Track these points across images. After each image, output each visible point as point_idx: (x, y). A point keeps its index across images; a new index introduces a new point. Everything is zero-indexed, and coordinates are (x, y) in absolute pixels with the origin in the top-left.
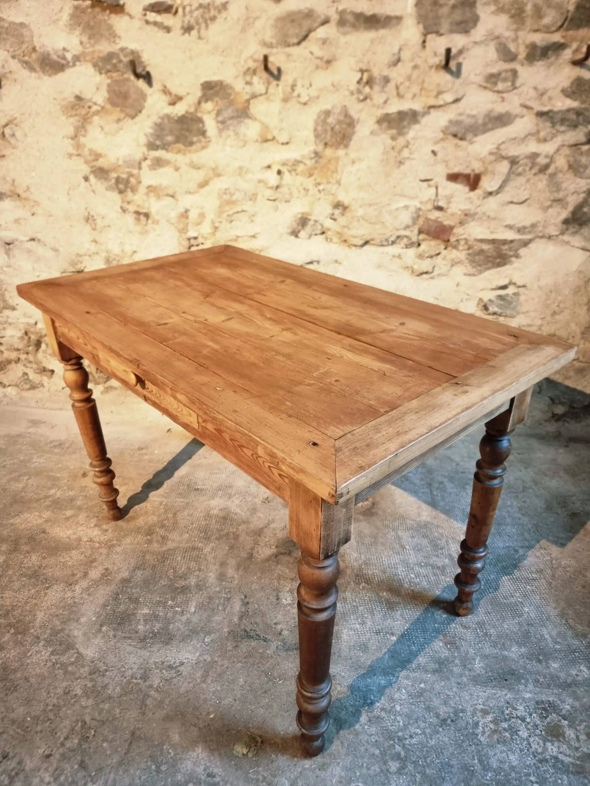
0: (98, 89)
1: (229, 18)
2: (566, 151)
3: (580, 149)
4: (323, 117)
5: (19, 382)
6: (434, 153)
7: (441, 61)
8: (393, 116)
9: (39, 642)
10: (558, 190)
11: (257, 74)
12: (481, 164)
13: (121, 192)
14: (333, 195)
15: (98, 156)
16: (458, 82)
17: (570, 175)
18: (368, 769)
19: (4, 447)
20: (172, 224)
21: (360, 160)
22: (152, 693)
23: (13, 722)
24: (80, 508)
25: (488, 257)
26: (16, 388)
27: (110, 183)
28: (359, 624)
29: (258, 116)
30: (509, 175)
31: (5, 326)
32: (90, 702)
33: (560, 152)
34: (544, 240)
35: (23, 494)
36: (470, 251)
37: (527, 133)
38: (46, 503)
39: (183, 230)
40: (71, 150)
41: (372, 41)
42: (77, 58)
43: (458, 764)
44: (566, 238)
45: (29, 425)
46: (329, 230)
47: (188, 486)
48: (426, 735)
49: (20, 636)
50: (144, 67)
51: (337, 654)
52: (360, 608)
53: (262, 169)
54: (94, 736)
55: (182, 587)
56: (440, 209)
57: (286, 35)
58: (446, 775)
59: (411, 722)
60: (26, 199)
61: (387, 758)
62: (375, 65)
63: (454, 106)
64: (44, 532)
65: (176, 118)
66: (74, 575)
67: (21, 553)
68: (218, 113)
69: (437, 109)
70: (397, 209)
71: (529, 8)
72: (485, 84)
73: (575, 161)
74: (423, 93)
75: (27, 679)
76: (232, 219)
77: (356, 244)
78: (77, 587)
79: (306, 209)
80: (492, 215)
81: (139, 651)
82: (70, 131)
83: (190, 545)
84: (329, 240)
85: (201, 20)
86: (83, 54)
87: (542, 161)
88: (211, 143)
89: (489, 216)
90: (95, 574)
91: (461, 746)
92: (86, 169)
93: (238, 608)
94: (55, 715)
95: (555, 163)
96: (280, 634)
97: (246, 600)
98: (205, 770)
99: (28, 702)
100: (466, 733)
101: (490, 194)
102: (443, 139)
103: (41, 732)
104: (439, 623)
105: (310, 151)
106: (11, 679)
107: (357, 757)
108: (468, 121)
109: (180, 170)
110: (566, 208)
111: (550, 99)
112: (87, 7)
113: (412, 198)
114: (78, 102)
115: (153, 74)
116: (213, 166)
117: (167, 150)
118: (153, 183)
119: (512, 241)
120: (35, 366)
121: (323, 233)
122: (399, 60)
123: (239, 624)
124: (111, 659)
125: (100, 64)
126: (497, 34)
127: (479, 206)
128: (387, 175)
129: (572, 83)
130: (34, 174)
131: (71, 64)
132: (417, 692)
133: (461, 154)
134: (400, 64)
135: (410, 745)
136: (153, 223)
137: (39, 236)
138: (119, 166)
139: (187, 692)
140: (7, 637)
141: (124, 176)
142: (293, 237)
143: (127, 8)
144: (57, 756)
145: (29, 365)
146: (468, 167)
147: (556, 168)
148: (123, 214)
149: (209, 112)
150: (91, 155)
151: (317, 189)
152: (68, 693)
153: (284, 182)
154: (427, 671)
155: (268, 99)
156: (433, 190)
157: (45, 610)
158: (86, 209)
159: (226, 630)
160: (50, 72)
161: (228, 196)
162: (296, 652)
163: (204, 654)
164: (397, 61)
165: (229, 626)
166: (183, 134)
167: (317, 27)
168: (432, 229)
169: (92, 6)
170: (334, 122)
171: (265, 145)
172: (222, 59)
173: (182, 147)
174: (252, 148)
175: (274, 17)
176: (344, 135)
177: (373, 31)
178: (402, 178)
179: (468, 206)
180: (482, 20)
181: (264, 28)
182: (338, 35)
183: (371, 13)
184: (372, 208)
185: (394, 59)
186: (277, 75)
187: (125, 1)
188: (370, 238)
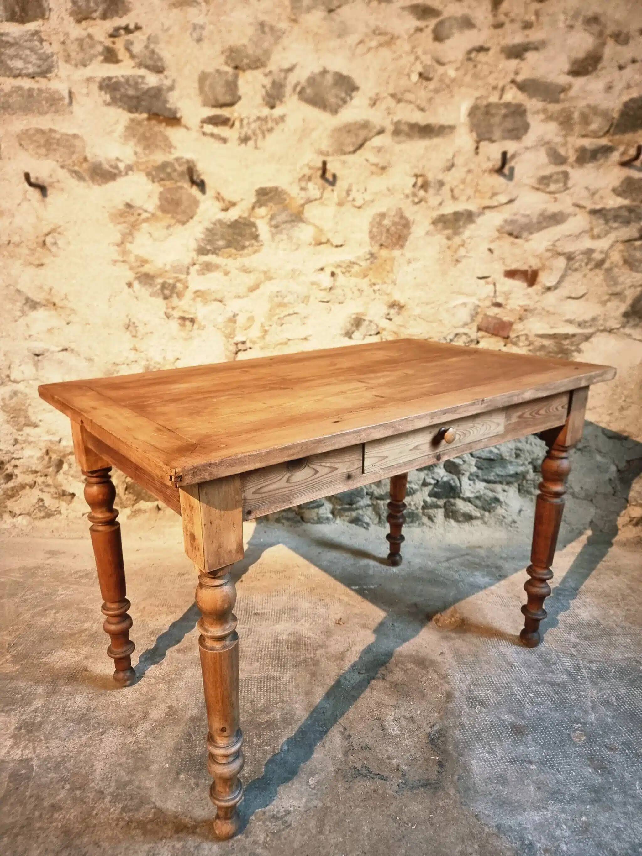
0: (149, 196)
1: (286, 129)
2: (621, 247)
3: (633, 244)
4: (378, 219)
5: (32, 510)
6: (490, 250)
7: (494, 166)
8: (449, 217)
9: (104, 798)
10: (616, 284)
11: (313, 179)
12: (538, 260)
13: (166, 298)
14: (388, 294)
15: (144, 262)
16: (511, 184)
17: (625, 270)
19: (21, 580)
20: (218, 329)
21: (416, 260)
25: (550, 352)
26: (28, 517)
27: (155, 289)
28: (488, 753)
29: (311, 221)
30: (566, 270)
31: (23, 445)
33: (614, 248)
34: (605, 334)
35: (53, 629)
36: (531, 347)
37: (581, 230)
38: (83, 638)
39: (230, 335)
40: (116, 256)
41: (426, 149)
42: (129, 168)
44: (628, 331)
45: (48, 556)
46: (384, 329)
47: (246, 610)
49: (78, 792)
50: (199, 175)
51: (472, 789)
52: (483, 735)
53: (315, 272)
55: (267, 721)
56: (499, 305)
57: (342, 144)
60: (61, 308)
62: (429, 170)
63: (508, 206)
64: (86, 670)
65: (229, 223)
67: (61, 695)
68: (272, 218)
69: (491, 210)
70: (455, 307)
71: (576, 115)
72: (537, 186)
73: (630, 255)
74: (478, 195)
76: (283, 322)
78: (139, 730)
79: (361, 310)
80: (551, 309)
82: (118, 238)
83: (263, 674)
85: (258, 132)
86: (137, 163)
87: (597, 256)
88: (263, 247)
89: (548, 312)
90: (156, 714)
92: (130, 275)
93: (339, 742)
95: (610, 258)
96: (398, 770)
97: (347, 733)
101: (549, 289)
102: (498, 238)
104: (580, 747)
105: (365, 252)
106: (76, 845)
108: (523, 220)
109: (230, 275)
110: (624, 302)
111: (602, 198)
112: (143, 120)
113: (468, 295)
114: (128, 210)
115: (207, 181)
116: (266, 269)
117: (217, 255)
118: (202, 288)
119: (574, 336)
120: (53, 490)
121: (378, 333)
122: (453, 165)
123: (345, 761)
125: (154, 173)
126: (548, 138)
127: (538, 301)
128: (444, 273)
129: (622, 183)
130: (74, 282)
131: (123, 173)
132: (581, 827)
133: (517, 251)
134: (454, 169)
136: (198, 329)
137: (73, 346)
138: (166, 271)
139: (302, 846)
140: (62, 795)
141: (171, 281)
142: (346, 337)
143: (183, 121)
145: (46, 489)
146: (525, 263)
147: (612, 263)
148: (167, 320)
149: (263, 217)
150: (136, 261)
151: (372, 290)
153: (337, 284)
154: (584, 801)
155: (322, 204)
156: (491, 287)
157: (104, 759)
158: (127, 316)
159: (331, 769)
160: (100, 181)
161: (280, 298)
162: (422, 790)
163: (312, 800)
164: (451, 167)
165: (334, 764)
166: (234, 239)
167: (373, 137)
168: (491, 326)
169: (149, 119)
170: (390, 223)
171: (319, 248)
172: (278, 167)
173: (234, 251)
174: (305, 251)
175: (330, 128)
176: (400, 236)
177: (427, 139)
178: (459, 276)
179: (527, 302)
180: (532, 127)
181: (320, 138)
182: (393, 144)
183: (425, 123)
184: (429, 307)
185: (448, 164)
186: (333, 181)
187: (183, 114)
188: (428, 336)
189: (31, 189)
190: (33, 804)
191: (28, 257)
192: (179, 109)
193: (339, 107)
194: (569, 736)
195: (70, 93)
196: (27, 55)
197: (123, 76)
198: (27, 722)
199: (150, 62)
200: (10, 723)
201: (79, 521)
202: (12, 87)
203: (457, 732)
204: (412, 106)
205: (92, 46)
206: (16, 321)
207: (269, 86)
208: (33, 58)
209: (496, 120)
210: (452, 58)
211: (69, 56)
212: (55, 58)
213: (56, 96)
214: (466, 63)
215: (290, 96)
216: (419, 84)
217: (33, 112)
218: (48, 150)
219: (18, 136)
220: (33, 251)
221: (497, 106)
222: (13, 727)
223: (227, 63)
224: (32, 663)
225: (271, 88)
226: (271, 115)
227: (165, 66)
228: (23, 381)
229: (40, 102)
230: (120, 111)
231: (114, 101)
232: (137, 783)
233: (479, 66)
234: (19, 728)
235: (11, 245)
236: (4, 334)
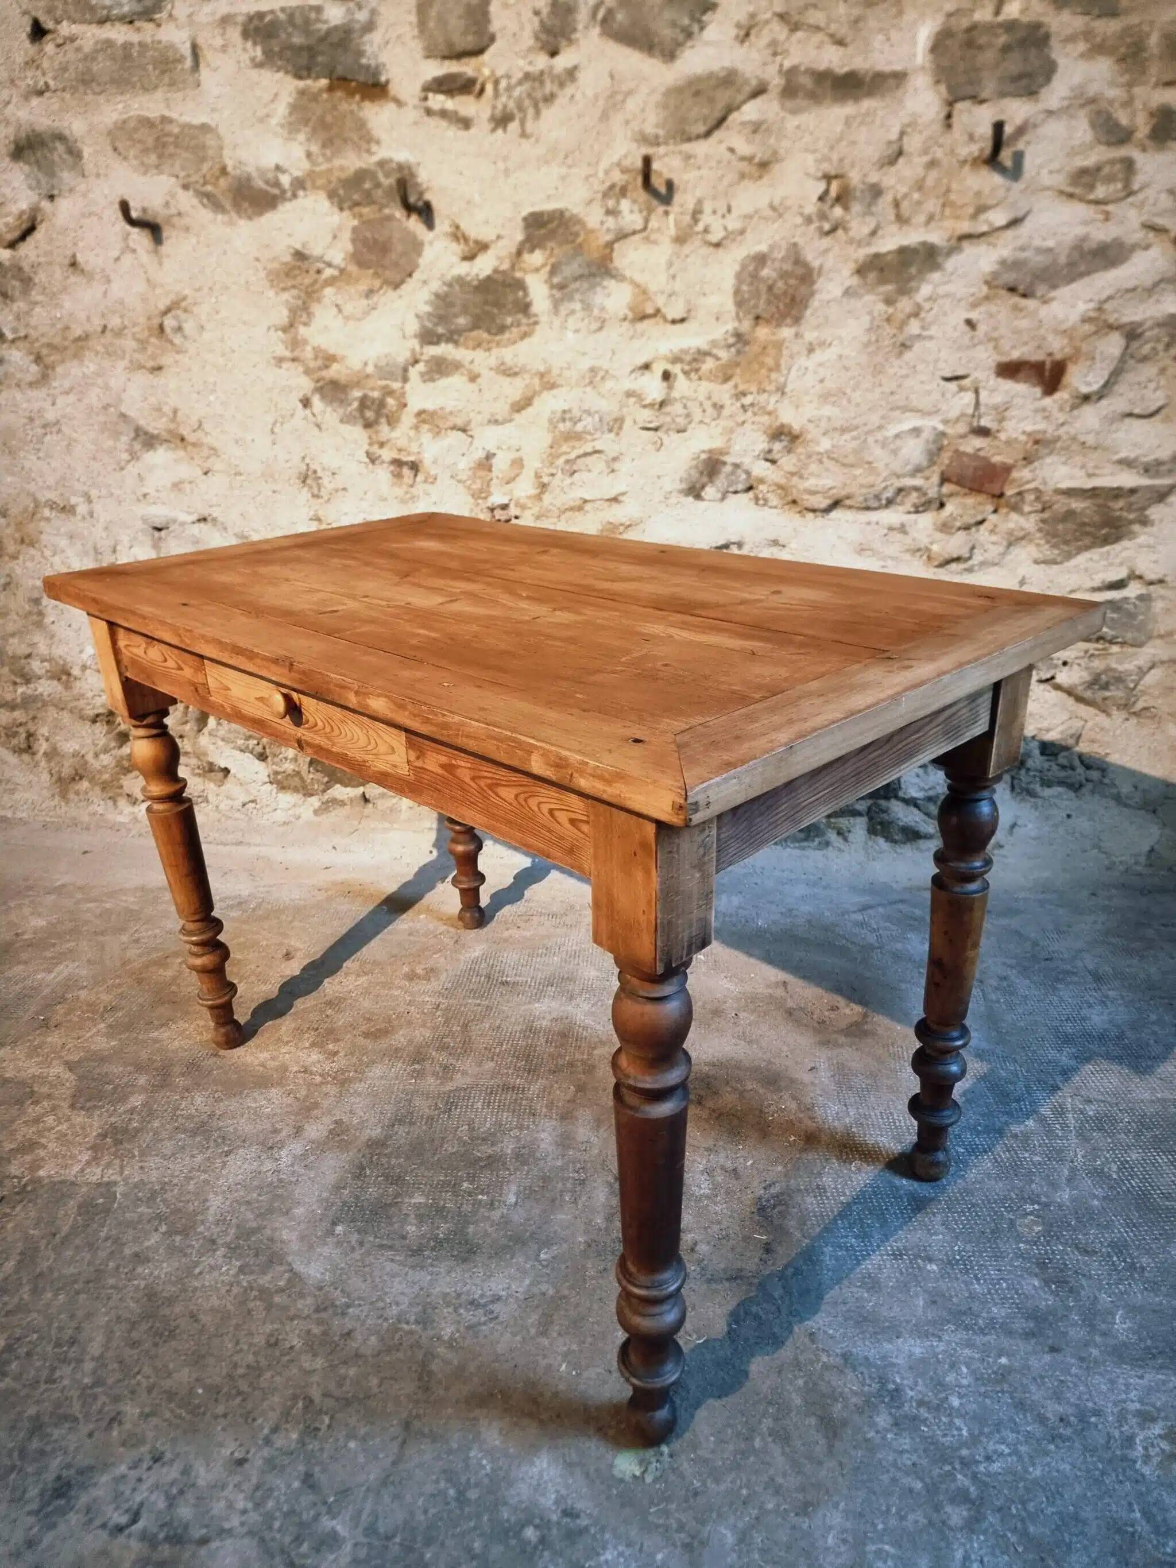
0: (335, 237)
1: (578, 96)
4: (751, 268)
6: (970, 324)
7: (982, 150)
8: (889, 258)
9: (215, 1251)
11: (629, 194)
12: (1065, 341)
13: (368, 425)
14: (769, 413)
15: (330, 359)
16: (1018, 186)
18: (902, 1518)
19: (136, 908)
20: (459, 481)
21: (823, 344)
22: (441, 1350)
23: (171, 1395)
25: (1084, 524)
27: (349, 409)
28: (856, 1237)
29: (628, 273)
30: (1122, 360)
32: (319, 1363)
35: (173, 988)
36: (1046, 515)
37: (1157, 278)
39: (481, 494)
40: (282, 351)
41: (848, 121)
42: (299, 184)
43: (1097, 1518)
46: (761, 481)
47: (488, 976)
48: (1020, 1458)
49: (178, 1238)
50: (421, 194)
51: (814, 1293)
52: (854, 1207)
53: (633, 372)
54: (329, 1426)
55: (490, 1157)
56: (983, 432)
57: (683, 120)
58: (1075, 1539)
59: (986, 1430)
60: (194, 445)
61: (941, 1497)
62: (853, 165)
63: (1010, 233)
64: (216, 1055)
65: (475, 283)
66: (276, 1131)
67: (173, 1091)
68: (554, 270)
69: (975, 241)
70: (897, 436)
71: (1154, 40)
72: (1070, 190)
74: (948, 211)
75: (194, 1317)
76: (575, 467)
77: (816, 506)
78: (284, 1153)
79: (718, 443)
80: (1090, 440)
81: (411, 1272)
82: (282, 315)
83: (498, 1081)
84: (761, 502)
85: (527, 102)
86: (311, 174)
88: (538, 327)
89: (1083, 444)
90: (315, 1130)
91: (1098, 1482)
92: (305, 385)
93: (605, 1200)
94: (251, 1384)
96: (692, 1250)
98: (557, 1502)
99: (198, 1359)
100: (1108, 1455)
101: (1086, 398)
102: (987, 298)
103: (225, 1416)
104: (1027, 1242)
105: (726, 332)
106: (164, 1316)
107: (874, 1493)
108: (1041, 260)
109: (479, 380)
112: (321, 91)
113: (924, 413)
114: (299, 263)
115: (435, 204)
116: (542, 369)
117: (456, 343)
118: (429, 406)
119: (1133, 491)
120: (195, 762)
121: (750, 488)
122: (900, 153)
123: (609, 1229)
124: (356, 1284)
125: (341, 192)
126: (1092, 90)
127: (1063, 424)
128: (878, 370)
130: (212, 398)
131: (289, 194)
132: (994, 1373)
133: (1024, 324)
134: (901, 160)
135: (989, 1475)
136: (425, 481)
137: (215, 513)
138: (368, 376)
139: (510, 1352)
140: (154, 1239)
141: (376, 394)
142: (690, 499)
143: (393, 89)
144: (259, 1463)
146: (1039, 347)
148: (370, 465)
149: (537, 270)
150: (316, 358)
151: (738, 404)
152: (276, 1344)
153: (675, 394)
154: (1011, 1332)
155: (647, 239)
156: (968, 397)
157: (224, 1192)
158: (303, 458)
159: (581, 1239)
160: (250, 211)
161: (568, 424)
162: (727, 1284)
163: (539, 1283)
164: (896, 155)
165: (586, 1232)
166: (487, 313)
167: (744, 102)
168: (970, 472)
169: (331, 89)
170: (774, 275)
171: (641, 326)
172: (564, 170)
173: (485, 335)
174: (615, 333)
175: (663, 89)
176: (793, 299)
177: (850, 102)
178: (907, 376)
179: (1041, 426)
180: (1061, 69)
181: (643, 110)
182: (782, 114)
183: (846, 69)
184: (847, 436)
185: (890, 152)
186: (666, 195)
187: (390, 76)
188: (843, 493)
189: (135, 231)
190: (109, 1251)
191: (137, 356)
192: (384, 65)
193: (680, 44)
194: (1012, 1222)
195: (195, 49)
197: (283, 10)
198: (116, 1128)
200: (91, 1126)
201: (237, 815)
202: (97, 43)
203: (809, 1200)
204: (819, 37)
206: (122, 469)
207: (545, 11)
209: (989, 56)
213: (170, 54)
215: (586, 28)
217: (134, 87)
218: (160, 156)
219: (109, 133)
220: (143, 344)
221: (990, 28)
222: (94, 1134)
224: (136, 1038)
225: (549, 14)
226: (551, 68)
229: (143, 68)
230: (280, 75)
231: (269, 60)
232: (268, 1232)
234: (104, 1136)
235: (108, 334)
236: (104, 492)
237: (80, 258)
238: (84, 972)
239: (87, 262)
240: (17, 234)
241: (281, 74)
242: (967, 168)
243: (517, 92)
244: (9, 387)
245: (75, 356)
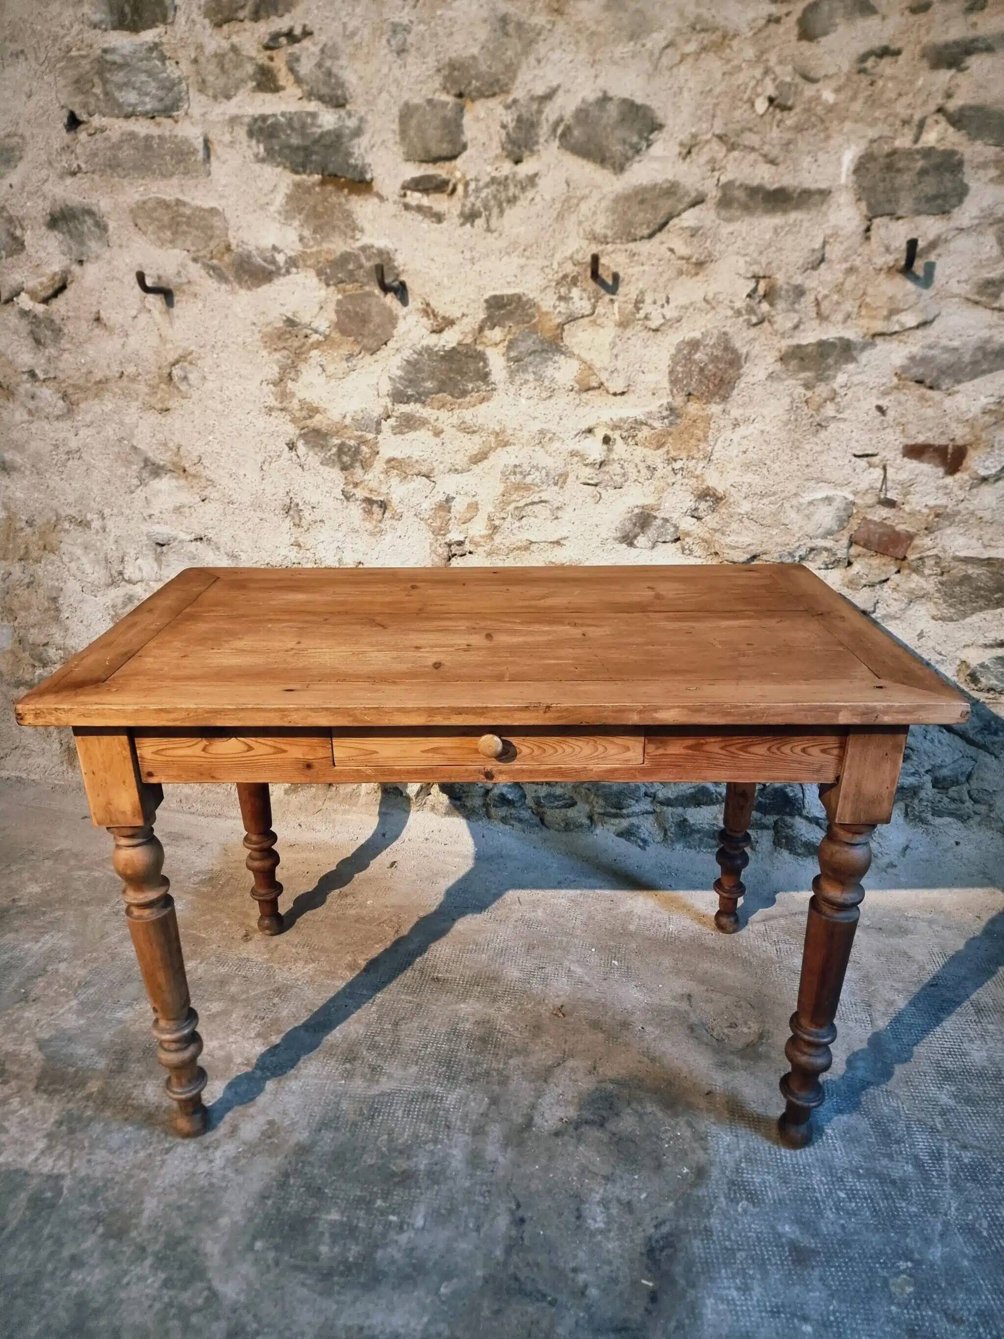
0: (321, 308)
1: (538, 199)
4: (685, 351)
6: (880, 409)
7: (897, 260)
8: (810, 349)
9: (143, 1259)
11: (580, 283)
12: (967, 430)
13: (344, 468)
14: (697, 477)
15: (313, 411)
16: (927, 293)
20: (422, 519)
21: (748, 420)
24: (233, 999)
25: (979, 588)
27: (329, 454)
28: (738, 1289)
29: (576, 352)
36: (945, 578)
39: (441, 531)
40: (272, 402)
41: (776, 231)
42: (293, 262)
46: (688, 534)
49: (112, 1242)
50: (398, 276)
52: (738, 1255)
53: (577, 434)
55: (404, 1172)
56: (890, 504)
57: (630, 224)
60: (194, 476)
62: (779, 268)
63: (919, 333)
65: (442, 353)
67: (128, 1077)
68: (511, 346)
69: (888, 338)
70: (811, 503)
72: (976, 298)
74: (864, 312)
76: (524, 513)
77: (736, 560)
78: (218, 1153)
79: (650, 501)
80: (987, 515)
82: (274, 371)
83: (419, 1088)
84: (687, 552)
85: (492, 203)
86: (303, 256)
88: (495, 393)
89: (980, 519)
90: (250, 1131)
92: (292, 431)
93: (504, 1229)
96: (583, 1293)
97: (520, 1213)
101: (984, 480)
102: (896, 388)
104: (899, 1304)
105: (662, 405)
108: (945, 358)
109: (442, 436)
112: (314, 185)
113: (836, 485)
114: (289, 329)
115: (410, 284)
116: (497, 429)
117: (424, 403)
118: (398, 455)
121: (678, 539)
122: (823, 260)
123: (505, 1264)
125: (328, 271)
126: (1001, 211)
127: (962, 501)
128: (795, 446)
130: (211, 438)
131: (283, 271)
133: (930, 412)
134: (823, 266)
136: (393, 517)
137: (210, 533)
138: (346, 427)
140: (91, 1241)
141: (352, 443)
142: (624, 546)
143: (377, 186)
146: (942, 433)
148: (345, 503)
149: (496, 345)
150: (302, 409)
151: (670, 468)
153: (614, 456)
155: (594, 322)
156: (878, 473)
157: (159, 1194)
158: (288, 493)
159: (479, 1273)
160: (249, 283)
161: (519, 477)
163: (437, 1321)
164: (819, 261)
165: (485, 1265)
166: (450, 379)
167: (684, 210)
168: (875, 538)
169: (323, 183)
170: (705, 358)
171: (585, 396)
172: (523, 261)
173: (449, 398)
174: (562, 400)
175: (612, 196)
176: (721, 380)
177: (779, 214)
178: (822, 452)
179: (943, 501)
180: (972, 192)
181: (594, 213)
182: (717, 221)
183: (776, 186)
184: (765, 501)
185: (813, 258)
186: (612, 285)
187: (375, 175)
188: (761, 549)
189: (151, 297)
190: (49, 1251)
191: (148, 399)
192: (369, 166)
193: (628, 159)
194: (885, 1281)
195: (206, 142)
196: (142, 83)
197: (283, 114)
198: (71, 1115)
199: (324, 90)
200: (50, 1112)
202: (122, 134)
203: (696, 1243)
204: (753, 156)
205: (238, 66)
206: (132, 492)
207: (512, 125)
208: (152, 87)
210: (832, 70)
211: (204, 81)
212: (184, 86)
213: (185, 148)
214: (855, 78)
215: (546, 141)
216: (768, 118)
217: (154, 173)
218: (175, 233)
219: (132, 211)
220: (154, 389)
221: (909, 154)
222: (52, 1120)
223: (444, 88)
224: (102, 1018)
225: (514, 128)
226: (515, 174)
227: (348, 96)
228: (141, 581)
229: (162, 157)
231: (270, 156)
233: (880, 83)
234: (60, 1123)
235: (124, 378)
236: (115, 511)
237: (103, 315)
238: (66, 944)
239: (109, 318)
240: (50, 292)
241: (280, 169)
242: (882, 276)
243: (483, 195)
244: (39, 418)
245: (96, 396)
